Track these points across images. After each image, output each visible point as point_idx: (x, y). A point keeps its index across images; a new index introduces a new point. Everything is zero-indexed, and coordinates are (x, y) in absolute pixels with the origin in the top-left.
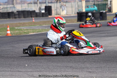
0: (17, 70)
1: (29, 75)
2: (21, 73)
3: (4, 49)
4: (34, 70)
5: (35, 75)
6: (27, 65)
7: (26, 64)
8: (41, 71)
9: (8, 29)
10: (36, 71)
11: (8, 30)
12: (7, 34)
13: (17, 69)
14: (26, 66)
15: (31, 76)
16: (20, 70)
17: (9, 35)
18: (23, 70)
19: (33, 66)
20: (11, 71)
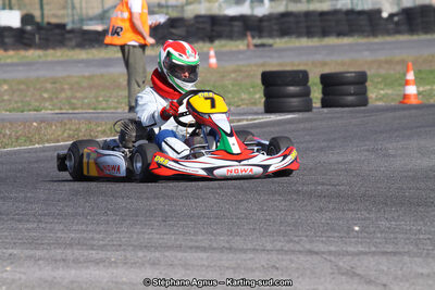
0: (308, 246)
1: (339, 268)
2: (316, 259)
3: (333, 158)
4: (373, 249)
5: (359, 271)
6: (357, 228)
7: (356, 225)
8: (395, 254)
9: (411, 76)
10: (374, 253)
13: (311, 242)
14: (353, 230)
15: (346, 273)
16: (316, 249)
17: (413, 101)
18: (332, 248)
19: (382, 232)
20: (280, 251)
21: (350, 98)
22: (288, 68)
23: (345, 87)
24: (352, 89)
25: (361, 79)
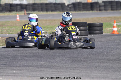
9: (115, 25)
11: (114, 27)
12: (113, 31)
17: (116, 33)
21: (97, 32)
22: (82, 21)
23: (96, 28)
24: (98, 28)
25: (101, 26)
